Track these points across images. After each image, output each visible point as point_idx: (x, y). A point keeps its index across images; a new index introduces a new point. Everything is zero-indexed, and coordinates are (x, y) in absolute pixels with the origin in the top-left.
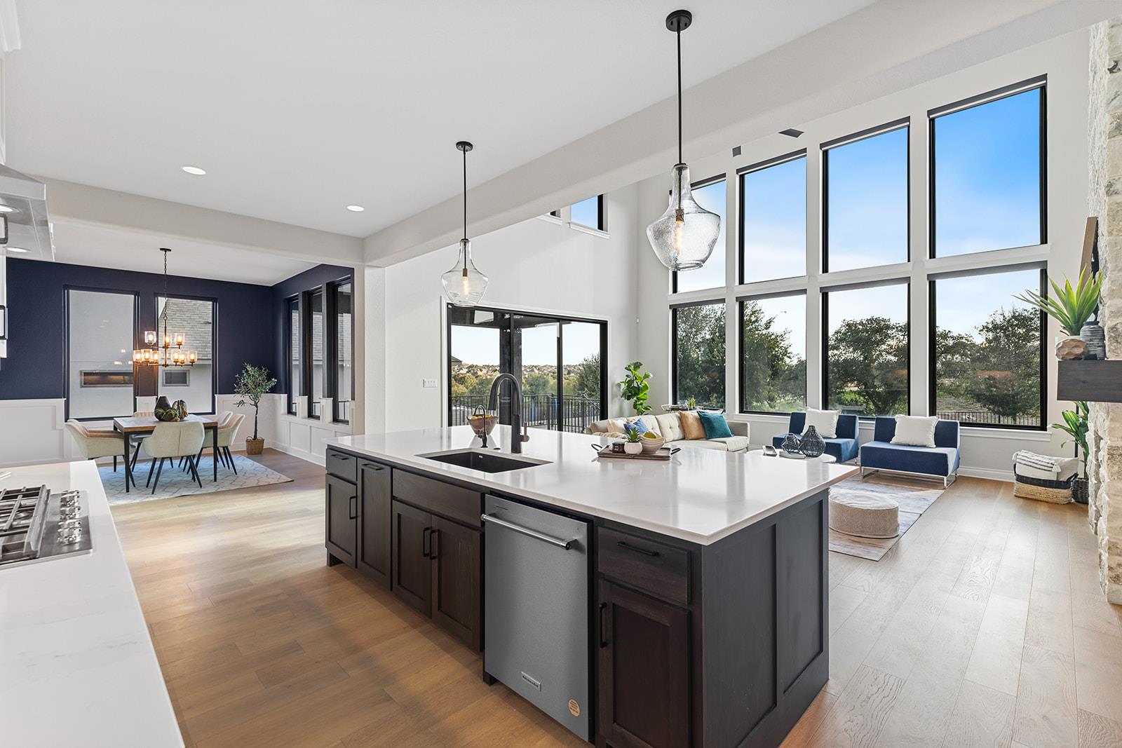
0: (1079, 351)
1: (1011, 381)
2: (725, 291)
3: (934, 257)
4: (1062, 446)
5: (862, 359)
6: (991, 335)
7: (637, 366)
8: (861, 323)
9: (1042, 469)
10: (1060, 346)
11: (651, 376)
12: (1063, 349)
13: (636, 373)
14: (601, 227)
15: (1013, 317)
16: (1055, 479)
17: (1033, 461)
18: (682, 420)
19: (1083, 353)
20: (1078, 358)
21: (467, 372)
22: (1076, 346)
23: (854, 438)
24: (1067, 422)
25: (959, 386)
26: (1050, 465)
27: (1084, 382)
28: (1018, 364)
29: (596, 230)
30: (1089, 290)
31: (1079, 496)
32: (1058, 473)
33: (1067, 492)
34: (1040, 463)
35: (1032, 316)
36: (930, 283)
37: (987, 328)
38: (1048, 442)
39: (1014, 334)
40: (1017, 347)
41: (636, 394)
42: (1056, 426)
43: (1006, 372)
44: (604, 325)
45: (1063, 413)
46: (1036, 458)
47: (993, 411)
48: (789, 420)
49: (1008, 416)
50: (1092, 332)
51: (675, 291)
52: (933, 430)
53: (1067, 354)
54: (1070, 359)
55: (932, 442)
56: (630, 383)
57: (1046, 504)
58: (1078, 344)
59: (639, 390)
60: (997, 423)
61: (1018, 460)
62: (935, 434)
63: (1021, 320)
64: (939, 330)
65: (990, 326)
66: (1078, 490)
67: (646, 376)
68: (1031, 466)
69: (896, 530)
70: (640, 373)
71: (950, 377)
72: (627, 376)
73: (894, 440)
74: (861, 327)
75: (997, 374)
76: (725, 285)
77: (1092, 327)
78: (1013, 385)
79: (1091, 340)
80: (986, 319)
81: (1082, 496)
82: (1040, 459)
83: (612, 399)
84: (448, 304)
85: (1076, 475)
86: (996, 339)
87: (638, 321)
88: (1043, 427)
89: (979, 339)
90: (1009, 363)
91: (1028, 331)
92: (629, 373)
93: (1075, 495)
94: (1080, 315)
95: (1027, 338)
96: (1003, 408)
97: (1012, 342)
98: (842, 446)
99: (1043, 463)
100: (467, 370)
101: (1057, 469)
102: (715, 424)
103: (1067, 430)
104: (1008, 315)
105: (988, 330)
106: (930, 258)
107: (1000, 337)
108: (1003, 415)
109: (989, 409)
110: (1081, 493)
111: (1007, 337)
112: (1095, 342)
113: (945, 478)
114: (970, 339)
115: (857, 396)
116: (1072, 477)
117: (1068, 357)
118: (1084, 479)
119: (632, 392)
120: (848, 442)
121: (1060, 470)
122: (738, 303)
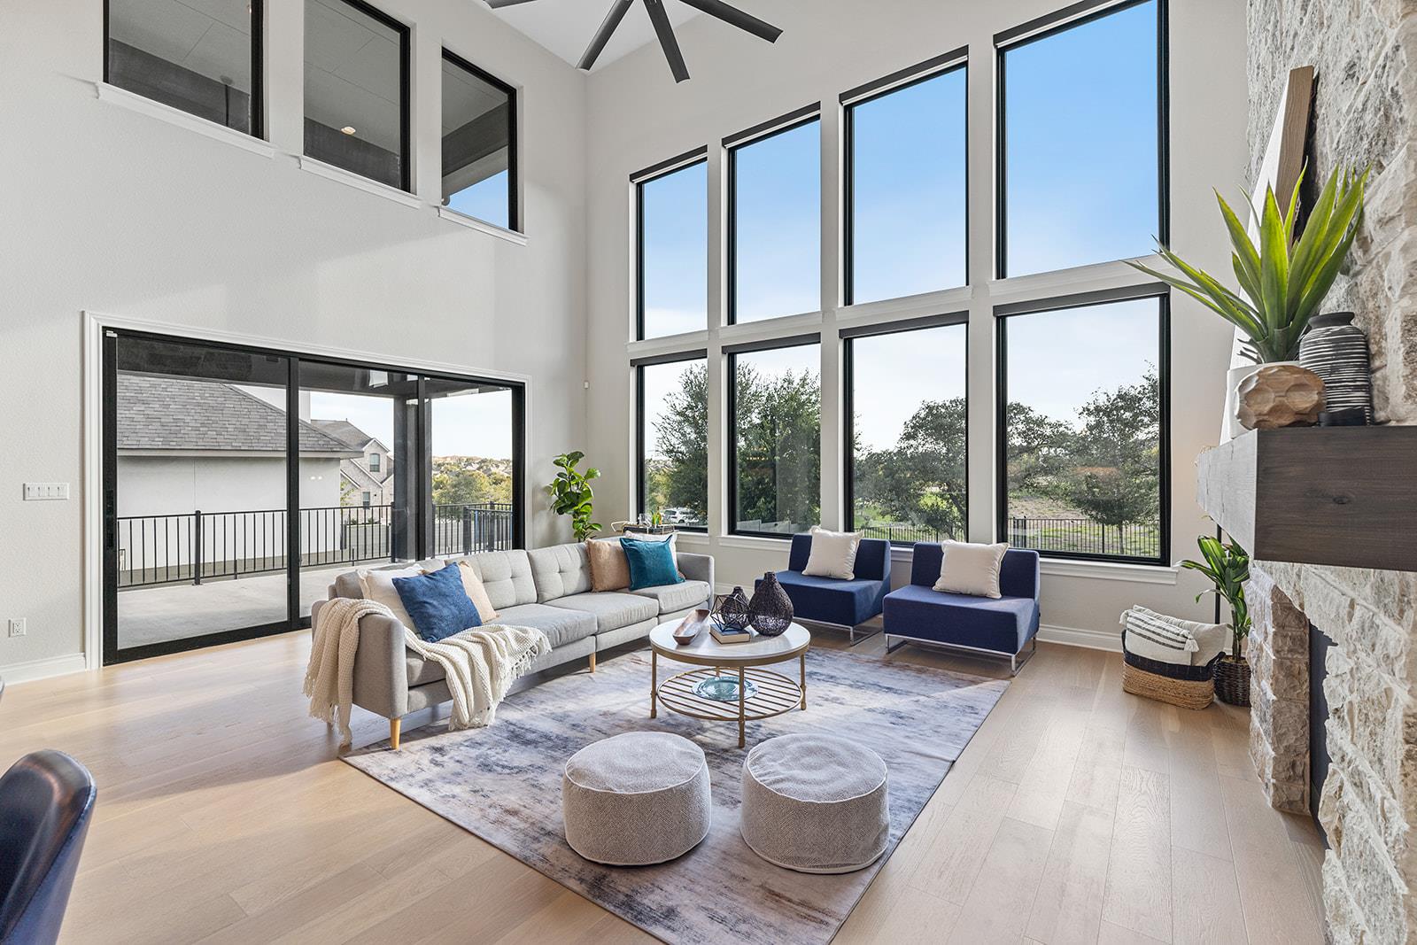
0: (1304, 401)
1: (1116, 480)
2: (706, 337)
3: (1004, 277)
4: (1197, 599)
5: (944, 451)
6: (1092, 420)
7: (575, 457)
8: (944, 406)
9: (1168, 645)
10: (1253, 385)
11: (599, 474)
12: (1259, 398)
13: (572, 469)
14: (514, 224)
15: (1119, 396)
16: (1189, 664)
17: (1153, 629)
18: (589, 556)
19: (1318, 407)
20: (1302, 421)
21: (478, 469)
22: (1299, 387)
23: (881, 579)
24: (1206, 556)
25: (1056, 487)
26: (1180, 638)
27: (1340, 501)
28: (1125, 457)
29: (506, 231)
30: (1323, 221)
31: (1226, 690)
32: (1193, 653)
33: (1206, 686)
34: (1164, 633)
35: (1140, 396)
36: (998, 319)
37: (1088, 410)
38: (1173, 585)
39: (1119, 420)
40: (1125, 437)
41: (574, 505)
42: (1189, 564)
43: (1111, 469)
44: (518, 391)
45: (1199, 540)
46: (1158, 623)
47: (1096, 518)
48: (790, 546)
49: (1113, 524)
50: (1337, 344)
51: (640, 336)
52: (998, 566)
53: (1271, 412)
54: (1281, 427)
55: (994, 589)
56: (561, 486)
57: (1173, 707)
58: (1304, 379)
59: (578, 497)
60: (1101, 552)
61: (1129, 626)
62: (1001, 575)
63: (1128, 400)
64: (1012, 399)
65: (1092, 408)
66: (1223, 681)
67: (590, 475)
68: (1149, 638)
69: (877, 843)
70: (579, 469)
71: (1046, 474)
72: (558, 475)
73: (939, 584)
74: (943, 410)
75: (1101, 472)
76: (706, 328)
77: (1336, 328)
78: (1118, 485)
79: (1334, 370)
80: (1087, 400)
81: (1230, 692)
82: (1164, 625)
83: (533, 515)
84: (105, 329)
85: (1222, 655)
86: (1099, 425)
87: (586, 386)
88: (1164, 560)
89: (1079, 426)
90: (1114, 456)
91: (1135, 416)
92: (562, 470)
93: (1219, 690)
94: (1294, 302)
95: (1134, 425)
96: (1107, 515)
97: (1118, 430)
98: (857, 597)
99: (1169, 635)
100: (478, 466)
101: (1191, 646)
102: (647, 562)
103: (1206, 571)
104: (1113, 394)
105: (1090, 413)
106: (998, 278)
107: (1103, 422)
108: (1107, 525)
109: (1091, 515)
110: (1230, 685)
111: (1111, 422)
112: (1347, 374)
113: (1013, 656)
114: (1070, 427)
115: (939, 499)
116: (1216, 658)
117: (1277, 421)
118: (1233, 657)
119: (568, 500)
120: (870, 587)
121: (1197, 649)
122: (726, 357)
